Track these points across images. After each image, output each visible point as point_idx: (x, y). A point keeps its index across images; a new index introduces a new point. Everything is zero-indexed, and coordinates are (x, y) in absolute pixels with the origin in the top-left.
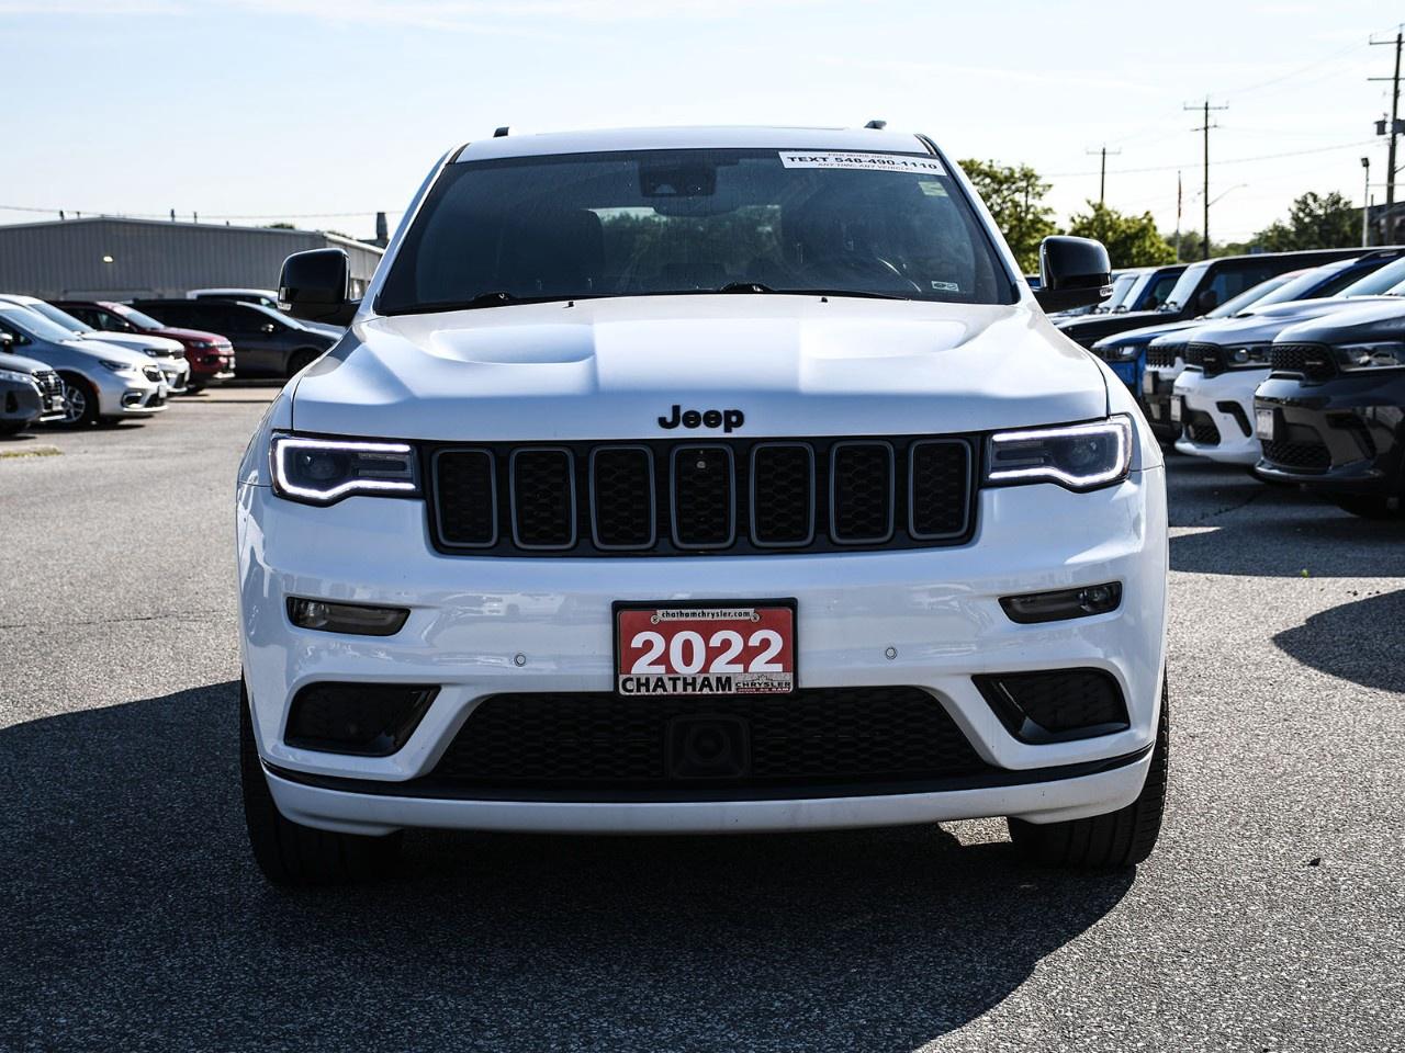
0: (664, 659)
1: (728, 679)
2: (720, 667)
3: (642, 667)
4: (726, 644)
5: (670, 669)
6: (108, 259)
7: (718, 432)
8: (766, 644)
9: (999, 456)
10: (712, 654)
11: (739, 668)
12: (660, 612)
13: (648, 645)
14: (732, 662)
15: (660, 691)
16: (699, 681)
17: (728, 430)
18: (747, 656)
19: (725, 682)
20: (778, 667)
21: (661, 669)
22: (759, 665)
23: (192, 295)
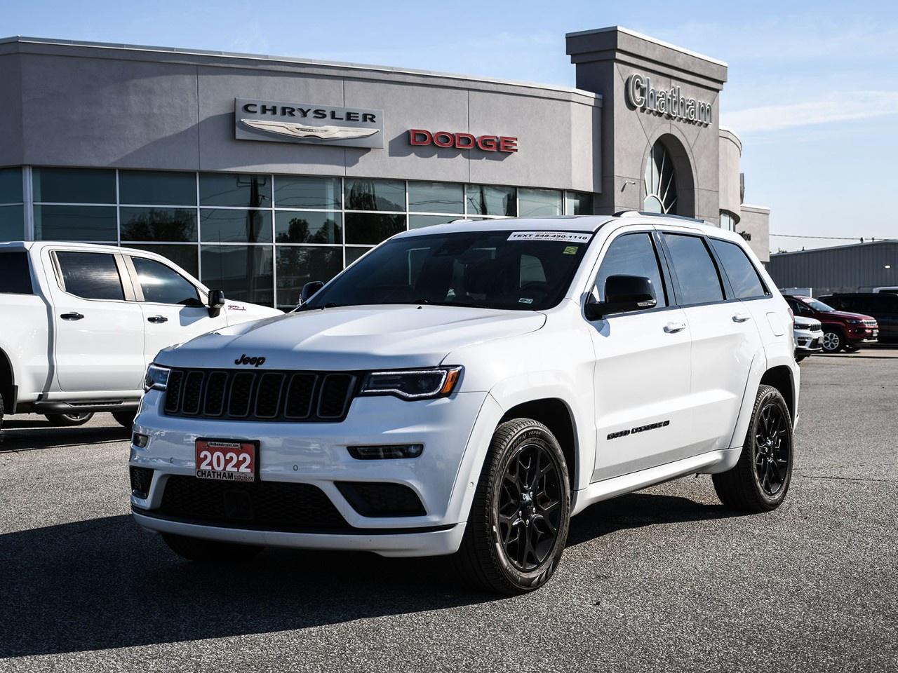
0: (211, 464)
1: (232, 474)
2: (230, 468)
3: (204, 466)
4: (231, 458)
5: (213, 468)
6: (888, 267)
7: (253, 367)
8: (245, 459)
9: (375, 382)
10: (227, 462)
11: (235, 469)
12: (209, 443)
13: (206, 457)
14: (233, 467)
15: (209, 477)
16: (222, 474)
17: (257, 366)
18: (238, 465)
19: (231, 475)
20: (249, 470)
21: (210, 468)
22: (243, 469)
23: (876, 290)
